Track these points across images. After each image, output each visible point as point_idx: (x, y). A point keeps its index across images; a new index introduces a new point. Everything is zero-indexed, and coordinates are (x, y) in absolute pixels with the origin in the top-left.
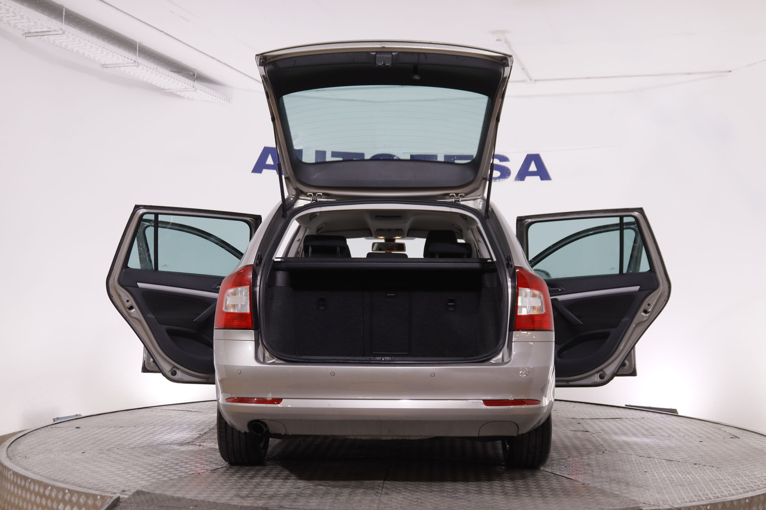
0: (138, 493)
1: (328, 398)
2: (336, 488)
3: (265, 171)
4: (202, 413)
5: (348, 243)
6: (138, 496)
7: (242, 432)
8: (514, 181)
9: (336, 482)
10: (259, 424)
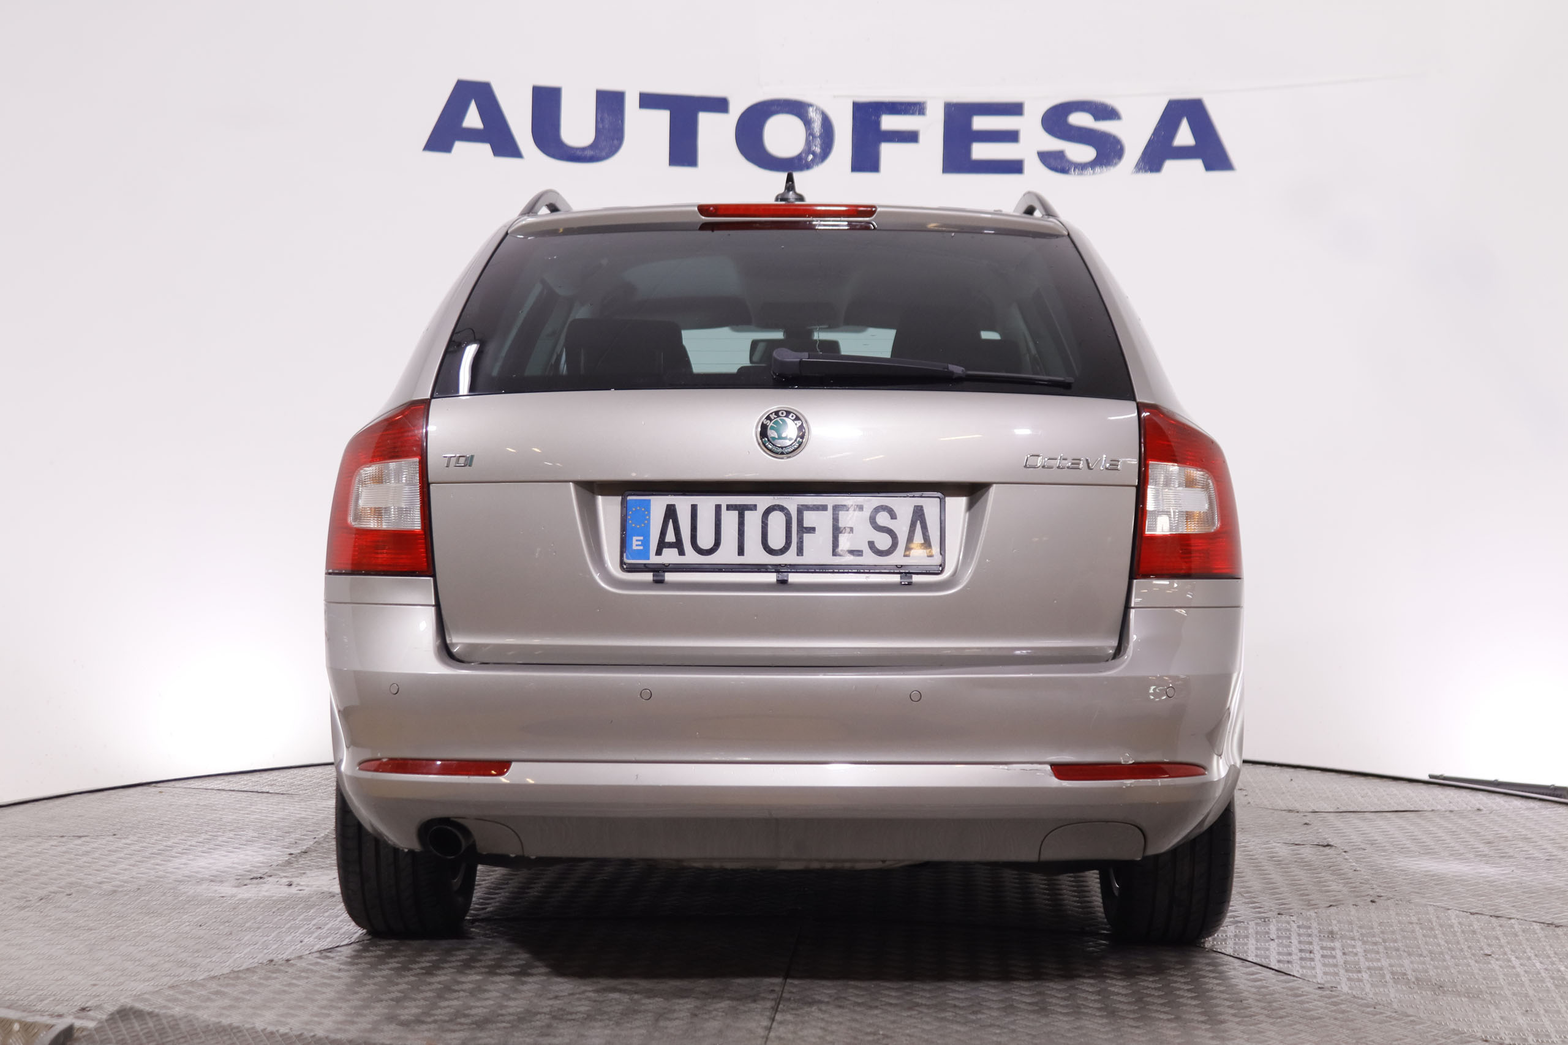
0: (124, 1014)
1: (633, 759)
2: (657, 999)
3: (459, 146)
4: (297, 799)
5: (684, 343)
6: (122, 1021)
7: (403, 850)
8: (1132, 173)
9: (656, 981)
10: (449, 828)
